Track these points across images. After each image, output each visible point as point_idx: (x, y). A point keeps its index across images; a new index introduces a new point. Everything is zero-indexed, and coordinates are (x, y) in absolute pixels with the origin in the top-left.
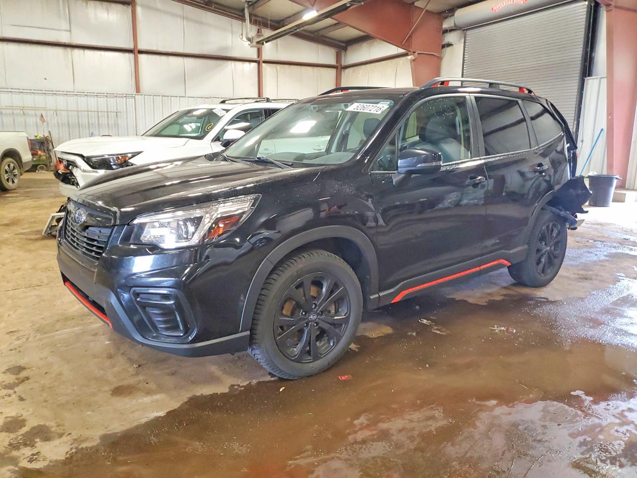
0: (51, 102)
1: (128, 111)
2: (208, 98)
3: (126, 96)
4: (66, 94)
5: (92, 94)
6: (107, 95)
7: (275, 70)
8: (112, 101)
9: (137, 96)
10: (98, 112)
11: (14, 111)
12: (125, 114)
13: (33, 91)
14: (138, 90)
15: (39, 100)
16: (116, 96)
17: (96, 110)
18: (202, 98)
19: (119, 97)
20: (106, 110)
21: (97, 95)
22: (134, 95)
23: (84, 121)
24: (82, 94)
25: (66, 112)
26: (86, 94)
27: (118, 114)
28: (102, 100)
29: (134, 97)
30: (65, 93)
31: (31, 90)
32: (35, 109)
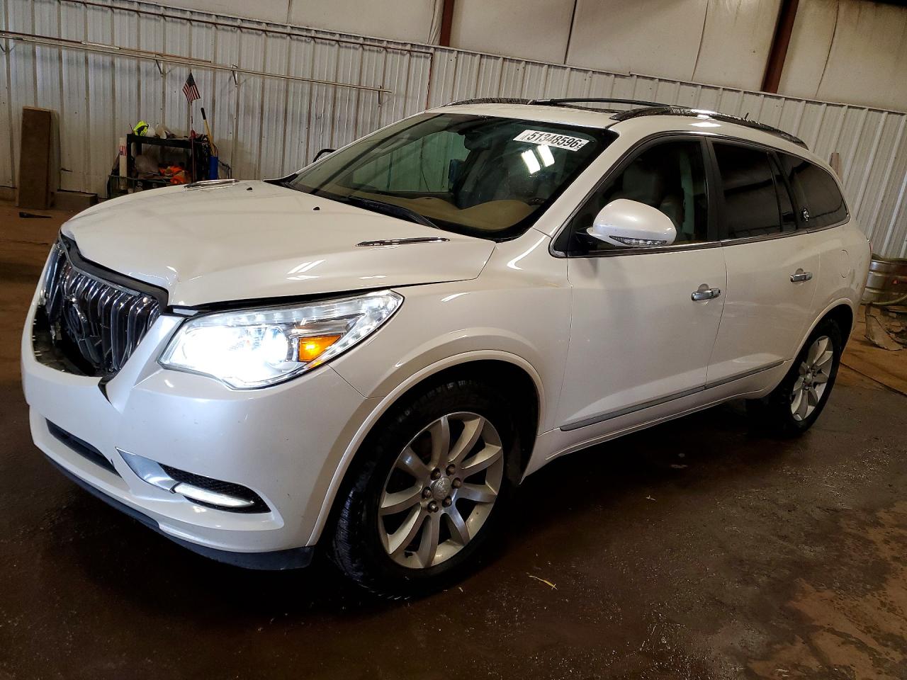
0: (228, 47)
1: (410, 93)
2: (623, 76)
3: (413, 50)
4: (267, 30)
5: (328, 37)
6: (365, 43)
7: (832, 13)
8: (375, 59)
9: (438, 54)
10: (335, 86)
11: (143, 65)
12: (402, 100)
13: (188, 15)
14: (445, 36)
15: (201, 42)
16: (385, 48)
17: (332, 80)
18: (608, 74)
19: (395, 51)
20: (355, 83)
21: (341, 40)
22: (432, 51)
23: (299, 106)
24: (305, 33)
25: (259, 80)
26: (313, 34)
27: (385, 98)
28: (350, 56)
29: (431, 54)
30: (264, 27)
31: (183, 11)
32: (189, 62)
